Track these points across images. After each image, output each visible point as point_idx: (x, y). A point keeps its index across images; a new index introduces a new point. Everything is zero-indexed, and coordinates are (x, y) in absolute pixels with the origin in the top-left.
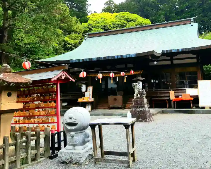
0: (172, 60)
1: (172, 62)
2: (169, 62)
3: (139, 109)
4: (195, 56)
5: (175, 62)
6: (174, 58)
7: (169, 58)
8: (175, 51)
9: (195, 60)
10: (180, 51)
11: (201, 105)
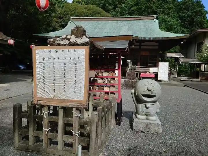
0: (140, 45)
1: (140, 47)
2: (138, 47)
3: (131, 80)
4: (158, 44)
5: (142, 47)
6: (142, 44)
7: (138, 44)
8: (147, 39)
9: (157, 47)
10: (152, 39)
11: (159, 79)
